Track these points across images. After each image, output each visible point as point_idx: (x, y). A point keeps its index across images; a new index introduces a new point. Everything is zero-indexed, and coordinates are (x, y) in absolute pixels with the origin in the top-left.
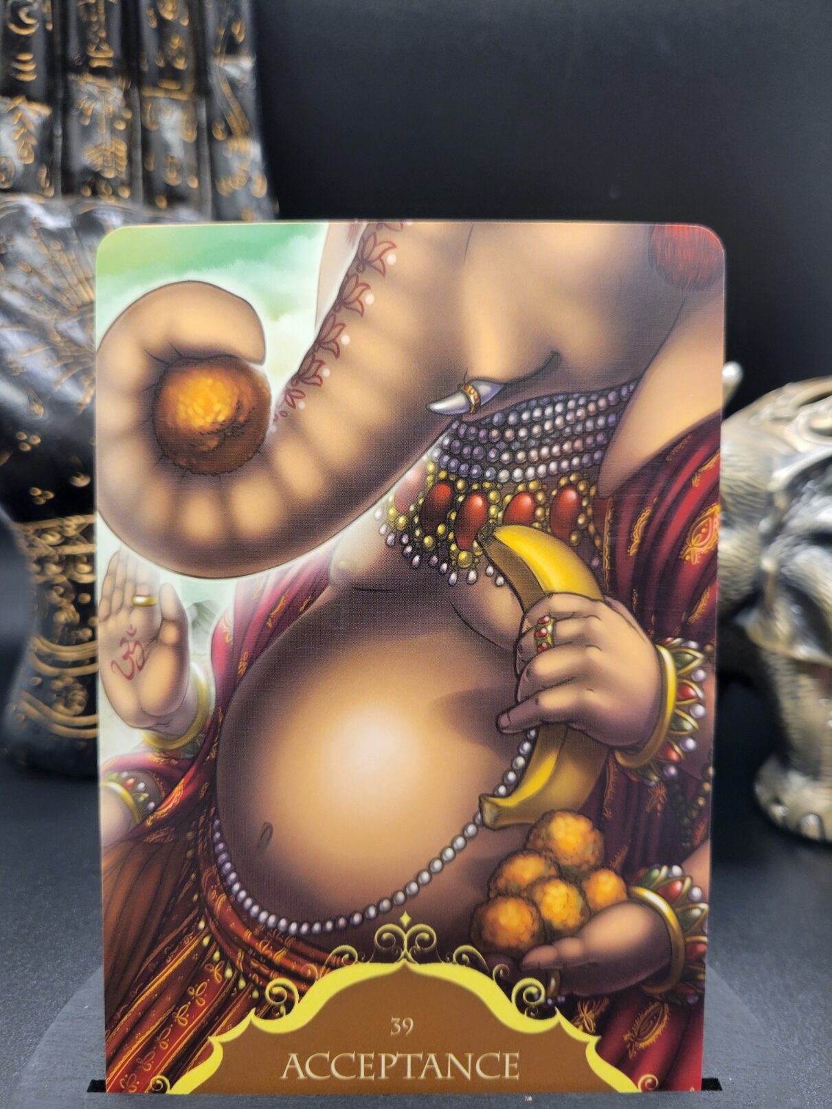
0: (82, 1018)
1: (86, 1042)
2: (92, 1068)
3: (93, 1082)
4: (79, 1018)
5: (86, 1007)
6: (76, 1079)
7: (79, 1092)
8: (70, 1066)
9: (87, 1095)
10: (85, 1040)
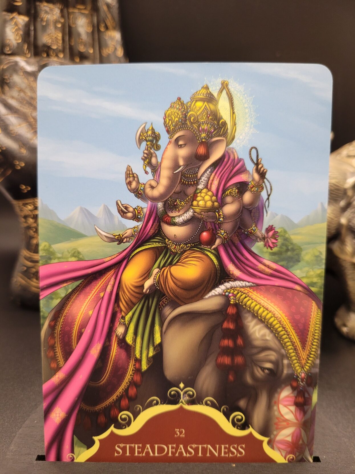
0: (33, 426)
1: (35, 438)
2: (38, 449)
3: (38, 456)
4: (32, 427)
5: (36, 422)
6: (30, 454)
7: (32, 460)
8: (28, 448)
9: (35, 462)
10: (35, 436)
